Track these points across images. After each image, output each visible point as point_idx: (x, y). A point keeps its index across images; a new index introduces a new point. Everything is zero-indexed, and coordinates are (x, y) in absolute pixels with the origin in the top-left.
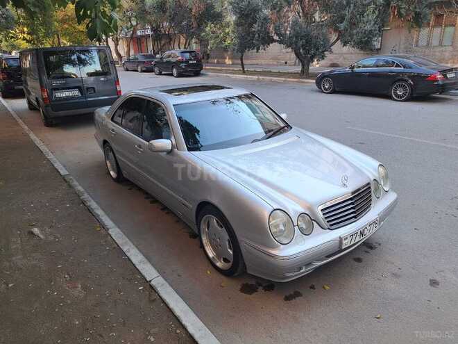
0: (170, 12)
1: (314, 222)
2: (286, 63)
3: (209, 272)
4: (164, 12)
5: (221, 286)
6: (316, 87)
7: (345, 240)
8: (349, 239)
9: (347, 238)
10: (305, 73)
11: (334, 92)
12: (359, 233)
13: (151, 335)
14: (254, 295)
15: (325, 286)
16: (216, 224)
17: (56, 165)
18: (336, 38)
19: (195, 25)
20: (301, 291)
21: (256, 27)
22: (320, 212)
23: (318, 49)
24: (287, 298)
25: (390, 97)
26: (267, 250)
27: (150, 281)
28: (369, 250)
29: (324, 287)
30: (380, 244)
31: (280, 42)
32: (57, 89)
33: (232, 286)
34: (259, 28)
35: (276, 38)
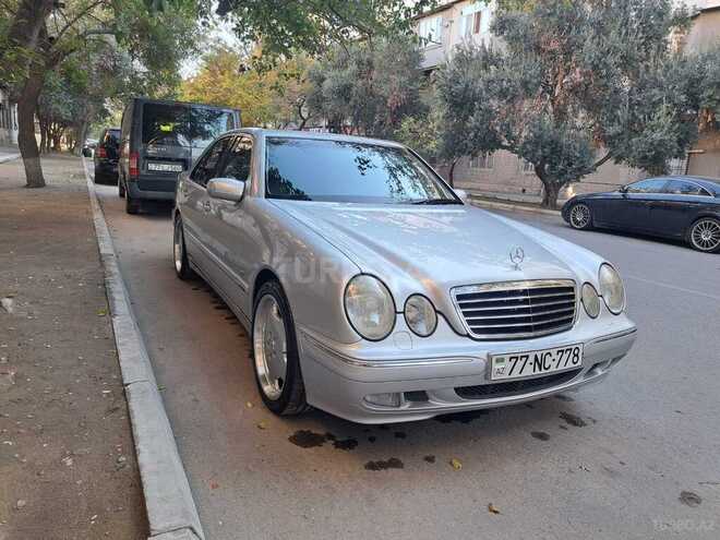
0: (356, 101)
1: (440, 317)
2: (524, 191)
3: (249, 405)
4: (348, 100)
5: (259, 427)
6: (562, 221)
7: (497, 361)
8: (508, 365)
9: (502, 360)
10: (549, 202)
11: (590, 228)
12: (532, 359)
13: (72, 455)
14: (311, 450)
15: (454, 461)
16: (275, 312)
17: (101, 244)
18: (605, 155)
19: (389, 121)
20: (401, 459)
21: (473, 121)
22: (455, 299)
23: (570, 164)
24: (371, 466)
25: (688, 245)
26: (336, 347)
27: (127, 385)
28: (569, 426)
29: (451, 463)
30: (594, 421)
31: (511, 148)
32: (153, 159)
33: (279, 432)
34: (478, 124)
35: (505, 143)
